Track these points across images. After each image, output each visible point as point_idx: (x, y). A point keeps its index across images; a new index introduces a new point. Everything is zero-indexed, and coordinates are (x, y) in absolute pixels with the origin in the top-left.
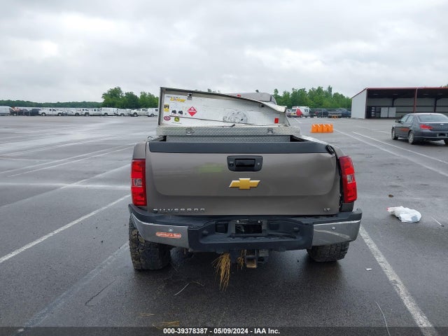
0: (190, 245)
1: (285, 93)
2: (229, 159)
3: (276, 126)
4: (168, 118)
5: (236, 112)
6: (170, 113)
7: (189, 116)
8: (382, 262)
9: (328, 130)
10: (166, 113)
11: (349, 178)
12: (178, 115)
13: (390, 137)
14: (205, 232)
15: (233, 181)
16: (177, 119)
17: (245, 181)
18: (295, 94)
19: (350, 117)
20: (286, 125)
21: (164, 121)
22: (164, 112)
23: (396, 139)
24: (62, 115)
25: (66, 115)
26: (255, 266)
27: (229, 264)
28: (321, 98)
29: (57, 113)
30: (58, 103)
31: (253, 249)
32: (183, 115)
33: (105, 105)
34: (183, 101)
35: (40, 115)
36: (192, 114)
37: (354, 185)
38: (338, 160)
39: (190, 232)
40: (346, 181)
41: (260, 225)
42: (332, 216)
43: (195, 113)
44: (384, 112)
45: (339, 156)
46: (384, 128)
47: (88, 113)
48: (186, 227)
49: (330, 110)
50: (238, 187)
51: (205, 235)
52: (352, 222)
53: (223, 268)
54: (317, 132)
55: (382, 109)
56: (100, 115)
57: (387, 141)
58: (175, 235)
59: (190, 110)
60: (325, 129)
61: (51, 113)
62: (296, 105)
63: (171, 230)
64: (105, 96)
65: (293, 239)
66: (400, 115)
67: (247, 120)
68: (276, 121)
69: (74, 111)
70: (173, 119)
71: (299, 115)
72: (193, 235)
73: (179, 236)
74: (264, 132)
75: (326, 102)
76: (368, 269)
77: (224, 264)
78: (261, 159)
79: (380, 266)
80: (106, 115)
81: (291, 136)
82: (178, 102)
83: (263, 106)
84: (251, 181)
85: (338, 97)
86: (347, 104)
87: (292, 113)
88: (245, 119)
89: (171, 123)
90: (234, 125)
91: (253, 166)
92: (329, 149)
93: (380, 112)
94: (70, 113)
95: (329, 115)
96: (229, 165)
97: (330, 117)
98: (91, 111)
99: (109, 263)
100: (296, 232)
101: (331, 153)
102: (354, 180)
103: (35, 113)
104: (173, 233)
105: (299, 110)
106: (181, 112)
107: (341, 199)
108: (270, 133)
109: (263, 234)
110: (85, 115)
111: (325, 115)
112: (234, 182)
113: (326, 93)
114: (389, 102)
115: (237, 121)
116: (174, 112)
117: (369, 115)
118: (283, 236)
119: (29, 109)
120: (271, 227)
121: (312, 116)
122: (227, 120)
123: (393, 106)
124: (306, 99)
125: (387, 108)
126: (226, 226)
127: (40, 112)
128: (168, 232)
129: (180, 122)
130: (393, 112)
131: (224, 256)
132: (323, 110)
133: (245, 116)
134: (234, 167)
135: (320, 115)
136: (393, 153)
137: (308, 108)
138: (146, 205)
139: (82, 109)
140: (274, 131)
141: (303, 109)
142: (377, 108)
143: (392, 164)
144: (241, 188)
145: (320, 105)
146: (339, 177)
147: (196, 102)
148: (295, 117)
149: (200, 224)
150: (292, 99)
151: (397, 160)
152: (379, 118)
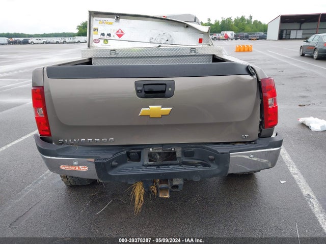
0: (99, 177)
1: (216, 21)
2: (136, 84)
3: (200, 46)
4: (97, 41)
5: (162, 33)
6: (99, 36)
7: (117, 38)
8: (296, 174)
9: (249, 50)
10: (95, 36)
11: (270, 101)
12: (106, 37)
13: (298, 54)
14: (114, 163)
15: (143, 109)
16: (106, 41)
17: (155, 109)
18: (223, 22)
19: (266, 39)
20: (209, 45)
21: (93, 44)
22: (94, 35)
23: (303, 55)
24: (47, 43)
25: (49, 43)
26: (168, 196)
27: (143, 190)
28: (243, 25)
29: (42, 41)
30: (45, 34)
31: (165, 179)
32: (112, 37)
33: (79, 35)
34: (111, 24)
35: (29, 43)
36: (120, 36)
37: (275, 110)
38: (259, 83)
39: (97, 165)
40: (267, 105)
41: (175, 153)
42: (250, 142)
43: (122, 35)
44: (293, 34)
45: (260, 78)
46: (294, 47)
47: (65, 41)
48: (93, 160)
49: (250, 34)
50: (149, 116)
51: (113, 167)
52: (272, 149)
53: (137, 194)
54: (240, 51)
55: (292, 31)
56: (74, 43)
57: (296, 57)
58: (81, 167)
59: (118, 32)
60: (246, 49)
61: (37, 41)
62: (224, 30)
63: (75, 163)
64: (79, 27)
65: (207, 168)
66: (305, 36)
67: (172, 40)
68: (201, 41)
69: (55, 39)
70: (102, 41)
71: (227, 38)
72: (101, 167)
73: (86, 169)
74: (188, 52)
75: (248, 28)
76: (282, 182)
77: (139, 191)
78: (173, 83)
79: (293, 178)
80: (79, 42)
81: (214, 56)
82: (106, 25)
83: (188, 26)
84: (163, 109)
85: (257, 24)
86: (265, 29)
87: (221, 37)
88: (170, 39)
89: (101, 45)
90: (160, 46)
91: (164, 92)
92: (249, 71)
93: (290, 34)
94: (52, 41)
95: (250, 38)
96: (138, 91)
97: (250, 39)
98: (68, 40)
99: (45, 178)
100: (212, 160)
101: (251, 74)
102: (275, 103)
103: (26, 42)
104: (78, 165)
105: (226, 34)
106: (109, 35)
107: (261, 123)
108: (193, 53)
109: (177, 161)
110: (63, 43)
111: (247, 38)
112: (144, 111)
113: (248, 20)
114: (297, 25)
115: (163, 41)
116: (103, 34)
117: (281, 38)
118: (199, 163)
119: (21, 39)
120: (185, 154)
121: (236, 39)
122: (153, 41)
123: (300, 29)
124: (232, 26)
125: (296, 31)
126: (139, 154)
127: (30, 41)
128: (72, 165)
129: (108, 44)
130: (300, 34)
131: (138, 184)
132: (245, 34)
133: (171, 36)
134: (143, 93)
135: (242, 38)
136: (300, 67)
137: (234, 33)
138: (50, 135)
139: (60, 38)
140: (196, 51)
141: (229, 33)
142: (288, 31)
143: (301, 77)
144: (151, 117)
145: (243, 30)
146: (259, 101)
147: (124, 24)
148: (224, 40)
149: (109, 156)
150: (221, 26)
151: (304, 73)
152: (289, 39)
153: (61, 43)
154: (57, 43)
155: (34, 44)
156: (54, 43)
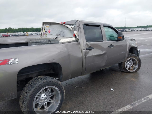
4: (44, 34)
29: (130, 30)
56: (146, 31)
68: (74, 35)
69: (136, 29)
98: (143, 29)
129: (47, 36)
153: (139, 31)
154: (137, 31)
155: (127, 31)
156: (136, 31)
